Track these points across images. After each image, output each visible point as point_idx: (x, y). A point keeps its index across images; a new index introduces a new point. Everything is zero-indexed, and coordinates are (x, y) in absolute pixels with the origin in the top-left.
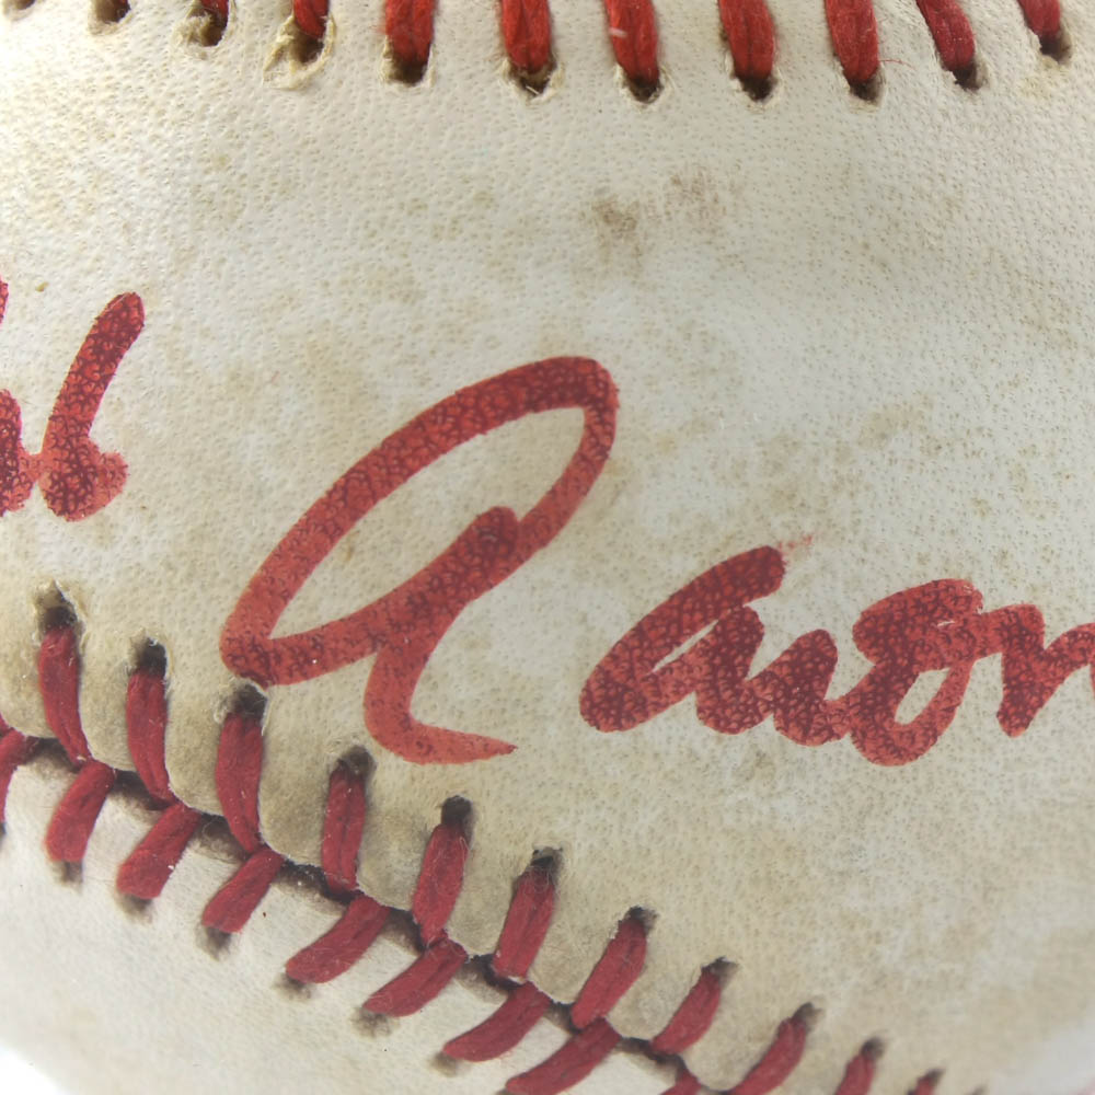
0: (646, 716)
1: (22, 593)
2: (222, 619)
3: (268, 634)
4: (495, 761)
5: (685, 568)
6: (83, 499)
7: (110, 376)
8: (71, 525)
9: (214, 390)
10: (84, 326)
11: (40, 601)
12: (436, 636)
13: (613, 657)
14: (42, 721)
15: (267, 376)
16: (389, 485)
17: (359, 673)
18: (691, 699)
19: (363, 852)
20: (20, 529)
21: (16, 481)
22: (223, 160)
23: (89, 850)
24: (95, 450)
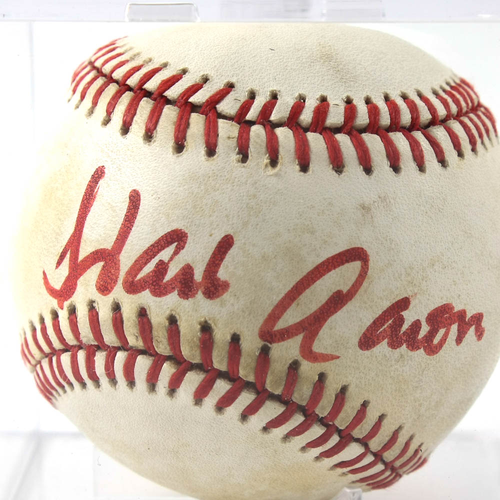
0: (374, 346)
1: (195, 321)
2: (259, 326)
3: (273, 329)
4: (334, 361)
5: (386, 304)
6: (215, 294)
7: (224, 258)
8: (212, 301)
9: (257, 261)
10: (214, 245)
11: (200, 324)
12: (321, 327)
13: (368, 330)
14: (199, 358)
15: (273, 256)
16: (309, 286)
17: (299, 338)
18: (386, 340)
19: (296, 389)
20: (194, 303)
21: (193, 289)
22: (255, 196)
23: (210, 395)
24: (219, 279)
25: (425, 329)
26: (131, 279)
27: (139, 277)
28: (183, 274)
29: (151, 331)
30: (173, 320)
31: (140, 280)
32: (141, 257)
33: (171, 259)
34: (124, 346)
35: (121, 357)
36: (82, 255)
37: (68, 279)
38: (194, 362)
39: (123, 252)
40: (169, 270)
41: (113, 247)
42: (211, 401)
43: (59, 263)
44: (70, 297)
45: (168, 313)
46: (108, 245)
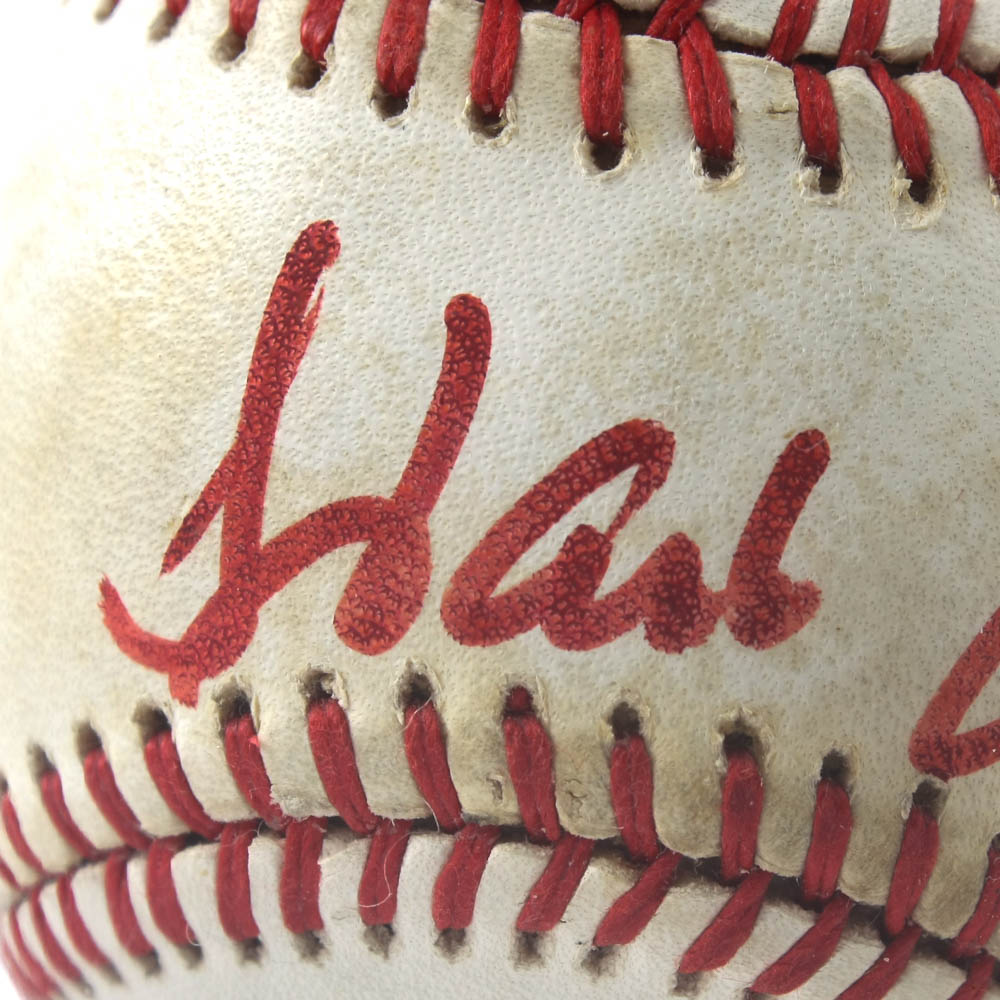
1: (704, 723)
3: (954, 730)
6: (773, 627)
7: (800, 508)
8: (762, 653)
9: (906, 513)
10: (767, 466)
11: (721, 730)
14: (714, 842)
15: (955, 494)
20: (703, 663)
21: (698, 618)
22: (883, 300)
23: (737, 958)
24: (786, 578)
26: (473, 596)
27: (504, 586)
28: (662, 569)
29: (551, 765)
30: (625, 722)
31: (508, 597)
32: (510, 519)
33: (620, 521)
34: (443, 815)
35: (424, 857)
36: (273, 524)
37: (217, 604)
38: (695, 856)
39: (441, 504)
40: (613, 559)
41: (401, 492)
43: (177, 552)
44: (226, 662)
45: (611, 700)
46: (383, 481)
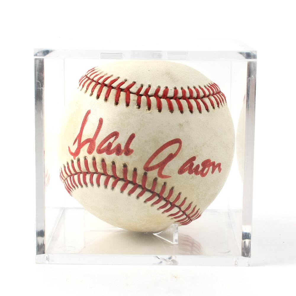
0: (183, 173)
1: (121, 163)
2: (144, 165)
3: (148, 166)
4: (169, 178)
5: (188, 158)
6: (128, 154)
7: (132, 141)
8: (127, 156)
9: (143, 143)
10: (128, 137)
11: (123, 164)
12: (165, 166)
13: (181, 167)
14: (122, 176)
15: (149, 141)
16: (161, 151)
17: (157, 170)
18: (187, 171)
19: (156, 188)
20: (121, 157)
21: (121, 152)
22: (142, 120)
23: (126, 189)
24: (130, 149)
25: (201, 168)
26: (99, 149)
27: (102, 148)
28: (117, 147)
29: (106, 167)
30: (113, 163)
31: (102, 149)
32: (103, 141)
33: (113, 142)
34: (96, 172)
35: (95, 176)
36: (82, 140)
37: (77, 149)
38: (121, 178)
39: (97, 139)
40: (112, 146)
41: (93, 138)
42: (126, 191)
43: (74, 143)
44: (78, 155)
45: (112, 160)
46: (91, 137)
